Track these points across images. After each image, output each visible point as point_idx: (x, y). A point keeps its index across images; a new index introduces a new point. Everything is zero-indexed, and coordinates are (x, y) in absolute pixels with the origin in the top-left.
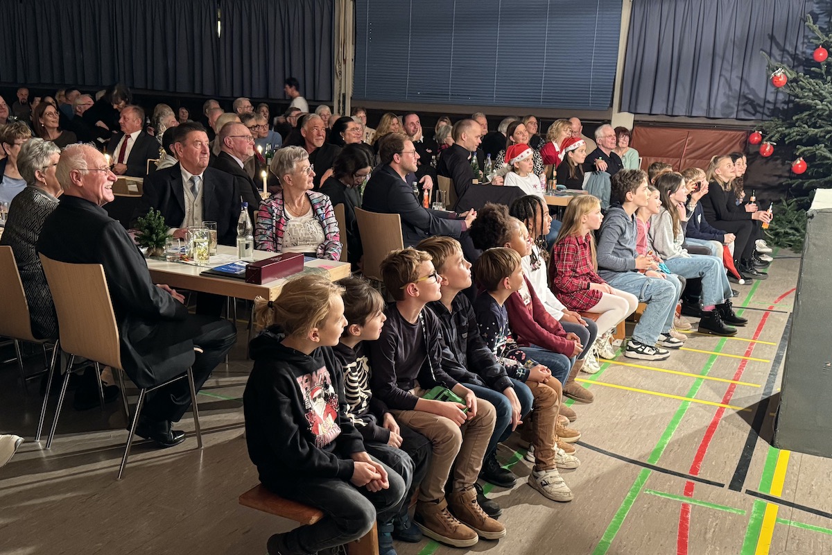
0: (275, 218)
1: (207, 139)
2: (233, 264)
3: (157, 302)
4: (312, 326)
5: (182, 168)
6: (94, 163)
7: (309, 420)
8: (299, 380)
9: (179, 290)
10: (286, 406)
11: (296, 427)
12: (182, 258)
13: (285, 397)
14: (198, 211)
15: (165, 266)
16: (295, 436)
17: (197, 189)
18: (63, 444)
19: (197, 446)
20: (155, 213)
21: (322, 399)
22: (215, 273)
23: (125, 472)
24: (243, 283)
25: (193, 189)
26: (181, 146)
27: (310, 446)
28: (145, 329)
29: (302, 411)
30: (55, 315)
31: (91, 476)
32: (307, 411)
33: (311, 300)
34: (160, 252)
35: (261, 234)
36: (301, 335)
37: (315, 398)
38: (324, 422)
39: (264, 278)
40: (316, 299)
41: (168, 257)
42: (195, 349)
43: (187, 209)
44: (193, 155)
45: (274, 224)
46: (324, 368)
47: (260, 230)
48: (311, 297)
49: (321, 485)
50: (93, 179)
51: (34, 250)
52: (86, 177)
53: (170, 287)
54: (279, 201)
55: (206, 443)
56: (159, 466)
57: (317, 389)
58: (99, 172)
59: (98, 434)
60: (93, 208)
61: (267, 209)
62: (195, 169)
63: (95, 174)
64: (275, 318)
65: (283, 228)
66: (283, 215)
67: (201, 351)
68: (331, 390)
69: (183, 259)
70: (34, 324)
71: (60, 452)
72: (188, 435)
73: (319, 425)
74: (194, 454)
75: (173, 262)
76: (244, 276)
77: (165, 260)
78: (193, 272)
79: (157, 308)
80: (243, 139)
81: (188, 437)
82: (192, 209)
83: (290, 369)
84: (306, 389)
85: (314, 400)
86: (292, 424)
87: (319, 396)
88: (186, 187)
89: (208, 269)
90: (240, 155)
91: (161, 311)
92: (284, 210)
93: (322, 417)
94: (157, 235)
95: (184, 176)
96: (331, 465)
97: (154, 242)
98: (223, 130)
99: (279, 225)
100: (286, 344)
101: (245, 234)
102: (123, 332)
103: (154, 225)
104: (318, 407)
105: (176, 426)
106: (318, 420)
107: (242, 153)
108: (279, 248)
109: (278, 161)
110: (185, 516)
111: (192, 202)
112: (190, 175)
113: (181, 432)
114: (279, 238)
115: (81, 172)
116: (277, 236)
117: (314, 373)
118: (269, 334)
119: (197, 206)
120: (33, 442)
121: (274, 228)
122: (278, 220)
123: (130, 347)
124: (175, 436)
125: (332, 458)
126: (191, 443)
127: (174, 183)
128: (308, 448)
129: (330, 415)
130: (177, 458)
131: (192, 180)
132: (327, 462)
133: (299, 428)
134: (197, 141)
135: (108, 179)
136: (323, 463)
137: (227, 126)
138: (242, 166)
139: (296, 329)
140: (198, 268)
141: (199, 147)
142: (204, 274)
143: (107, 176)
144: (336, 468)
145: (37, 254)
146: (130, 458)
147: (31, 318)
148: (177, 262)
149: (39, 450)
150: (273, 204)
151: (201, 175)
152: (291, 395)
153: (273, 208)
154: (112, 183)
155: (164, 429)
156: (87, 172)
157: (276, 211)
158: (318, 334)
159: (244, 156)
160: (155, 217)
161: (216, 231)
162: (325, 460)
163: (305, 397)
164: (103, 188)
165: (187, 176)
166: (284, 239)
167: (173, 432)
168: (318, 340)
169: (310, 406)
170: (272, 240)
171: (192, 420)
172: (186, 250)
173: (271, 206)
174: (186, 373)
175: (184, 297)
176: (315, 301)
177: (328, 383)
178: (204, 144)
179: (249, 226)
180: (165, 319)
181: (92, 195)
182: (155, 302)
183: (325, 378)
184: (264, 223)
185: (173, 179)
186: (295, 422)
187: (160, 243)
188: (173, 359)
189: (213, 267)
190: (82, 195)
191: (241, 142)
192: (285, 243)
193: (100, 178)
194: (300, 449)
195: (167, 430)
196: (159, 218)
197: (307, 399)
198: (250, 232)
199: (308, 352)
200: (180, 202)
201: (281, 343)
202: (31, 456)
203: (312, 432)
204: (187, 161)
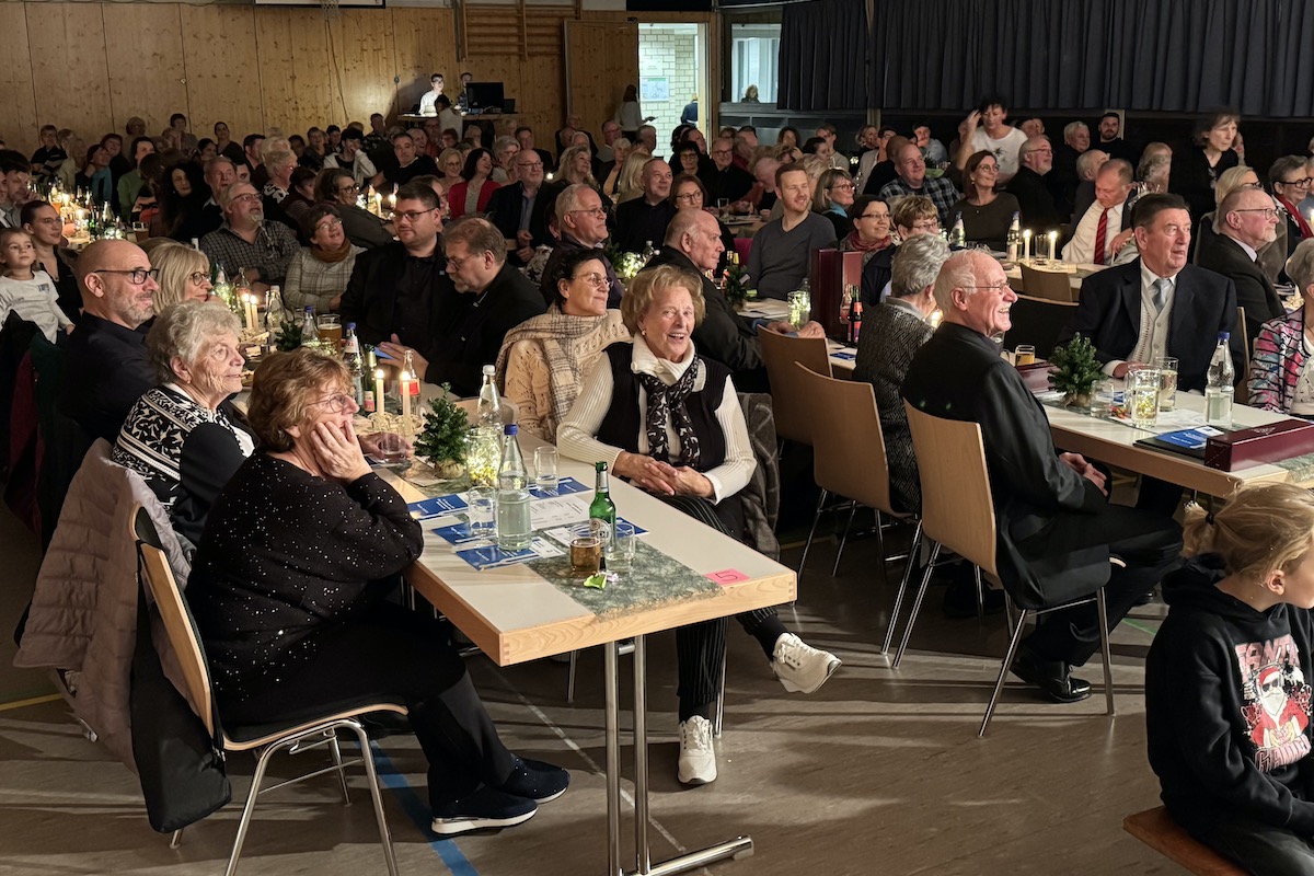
0: (1284, 352)
1: (1188, 220)
2: (1192, 431)
3: (1055, 485)
4: (1275, 565)
5: (1143, 266)
6: (985, 277)
7: (1247, 719)
8: (1240, 650)
9: (1099, 466)
10: (1212, 688)
11: (1226, 725)
12: (1115, 413)
13: (1211, 673)
14: (1160, 334)
15: (1087, 424)
16: (1223, 740)
17: (1163, 299)
18: (917, 664)
19: (1106, 711)
20: (1082, 342)
21: (1279, 690)
22: (1160, 444)
23: (990, 728)
24: (1199, 465)
25: (1157, 299)
26: (1145, 232)
27: (1246, 762)
28: (1036, 523)
29: (1236, 702)
30: (918, 484)
31: (943, 723)
32: (1247, 703)
33: (1279, 524)
34: (1083, 400)
35: (1258, 377)
36: (1253, 577)
37: (1268, 685)
38: (1279, 728)
39: (1236, 460)
40: (1291, 524)
41: (1094, 409)
42: (1113, 560)
43: (1143, 331)
44: (1162, 245)
45: (1282, 363)
46: (1288, 638)
47: (1257, 372)
48: (1282, 519)
49: (1256, 835)
50: (982, 300)
51: (896, 392)
52: (972, 297)
53: (1086, 458)
54: (1295, 325)
55: (1122, 709)
56: (1042, 728)
57: (1271, 671)
58: (991, 290)
59: (965, 660)
60: (978, 340)
61: (1272, 337)
62: (1163, 269)
63: (985, 293)
64: (1215, 540)
65: (1297, 371)
66: (1300, 349)
67: (1123, 564)
68: (1297, 675)
69: (1117, 413)
70: (893, 490)
71: (910, 677)
72: (1095, 689)
73: (1266, 731)
74: (1098, 722)
75: (1100, 418)
76: (1203, 455)
77: (1088, 414)
78: (1127, 438)
79: (1055, 494)
80: (1258, 214)
81: (1096, 692)
82: (1150, 333)
83: (1225, 630)
84: (1252, 666)
85: (1266, 687)
86: (1219, 719)
87: (1275, 683)
88: (1147, 297)
89: (1151, 435)
90: (1250, 240)
91: (1061, 499)
92: (1302, 340)
93: (1276, 719)
94: (1081, 375)
95: (1144, 279)
96: (1277, 803)
97: (1075, 386)
98: (1227, 201)
99: (1291, 366)
100: (1224, 587)
101: (1221, 382)
102: (1003, 523)
103: (1078, 361)
104: (1271, 703)
105: (1076, 672)
106: (1265, 722)
107: (1255, 237)
108: (1288, 403)
109: (1300, 262)
110: (1064, 820)
111: (1153, 321)
112: (1154, 277)
113: (1084, 683)
114: (1289, 388)
115: (966, 290)
116: (1285, 383)
117: (1268, 643)
118: (1198, 568)
119: (1159, 326)
120: (879, 653)
121: (1282, 369)
122: (1289, 356)
123: (1010, 545)
124: (1074, 687)
125: (1282, 794)
126: (1097, 704)
127: (1128, 291)
128: (1242, 765)
129: (1294, 719)
130: (1071, 723)
131: (1156, 285)
132: (1272, 797)
133: (1232, 728)
134: (1170, 225)
135: (1004, 299)
136: (1266, 797)
137: (1233, 195)
138: (1253, 256)
139: (1245, 565)
140: (1136, 431)
141: (1173, 233)
142: (1140, 443)
143: (1003, 295)
144: (1287, 813)
145: (901, 397)
146: (1000, 708)
147: (891, 484)
148: (1106, 418)
149: (886, 668)
150: (1283, 330)
151: (1173, 279)
152: (1222, 673)
153: (1283, 335)
154: (1010, 304)
155: (1058, 674)
156: (975, 291)
157: (1287, 341)
158: (1283, 581)
159: (1258, 242)
160: (1081, 345)
161: (1176, 373)
162: (1270, 793)
163: (1245, 679)
164: (996, 312)
165: (1149, 278)
166: (1298, 389)
167: (1072, 680)
168: (1281, 590)
169: (1253, 696)
170: (1276, 388)
171: (1101, 666)
172: (1125, 400)
173: (1280, 333)
174: (1094, 595)
175: (1105, 477)
176: (1286, 527)
177: (1291, 663)
178: (1181, 229)
179: (1229, 369)
180: (1066, 509)
181: (980, 322)
182: (1051, 485)
183: (1287, 655)
184: (1264, 360)
185: (1128, 283)
186: (1225, 717)
187: (1084, 388)
188: (1075, 571)
189: (1160, 432)
190: (965, 320)
191: (1256, 220)
192: (1299, 396)
193: (991, 298)
194: (1228, 762)
195: (1063, 676)
196: (1088, 349)
197: (1251, 684)
198: (1231, 380)
199: (1261, 607)
200: (1133, 320)
201: (1216, 585)
202: (872, 674)
203: (1252, 739)
204: (1151, 256)
